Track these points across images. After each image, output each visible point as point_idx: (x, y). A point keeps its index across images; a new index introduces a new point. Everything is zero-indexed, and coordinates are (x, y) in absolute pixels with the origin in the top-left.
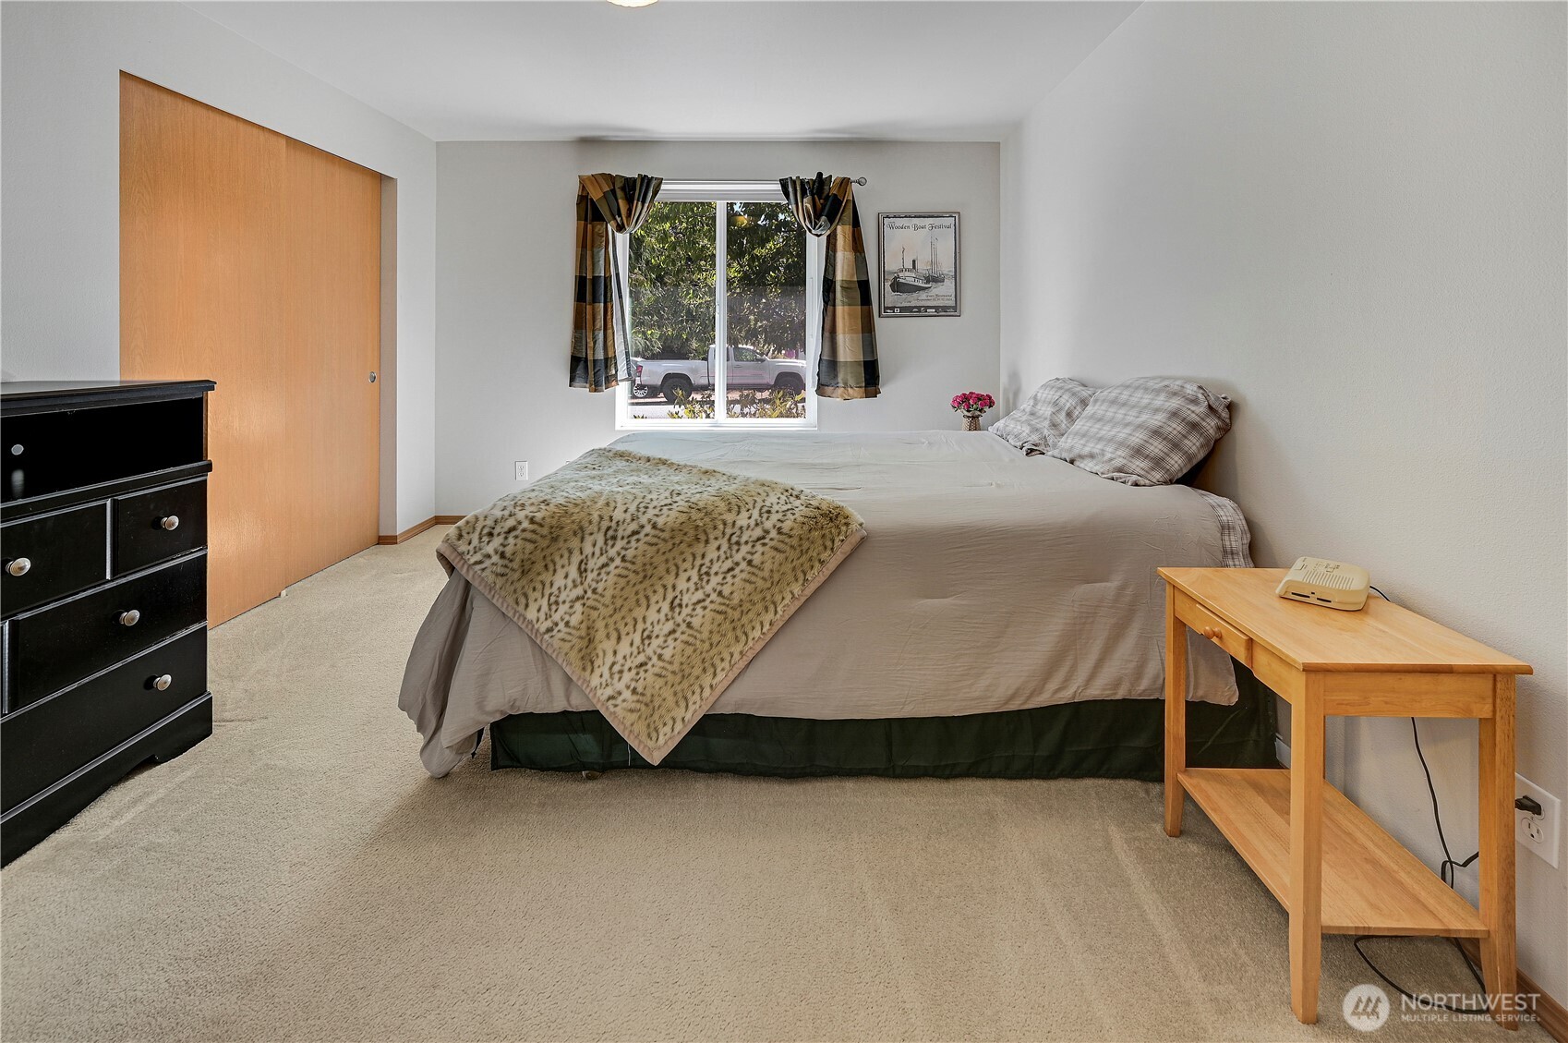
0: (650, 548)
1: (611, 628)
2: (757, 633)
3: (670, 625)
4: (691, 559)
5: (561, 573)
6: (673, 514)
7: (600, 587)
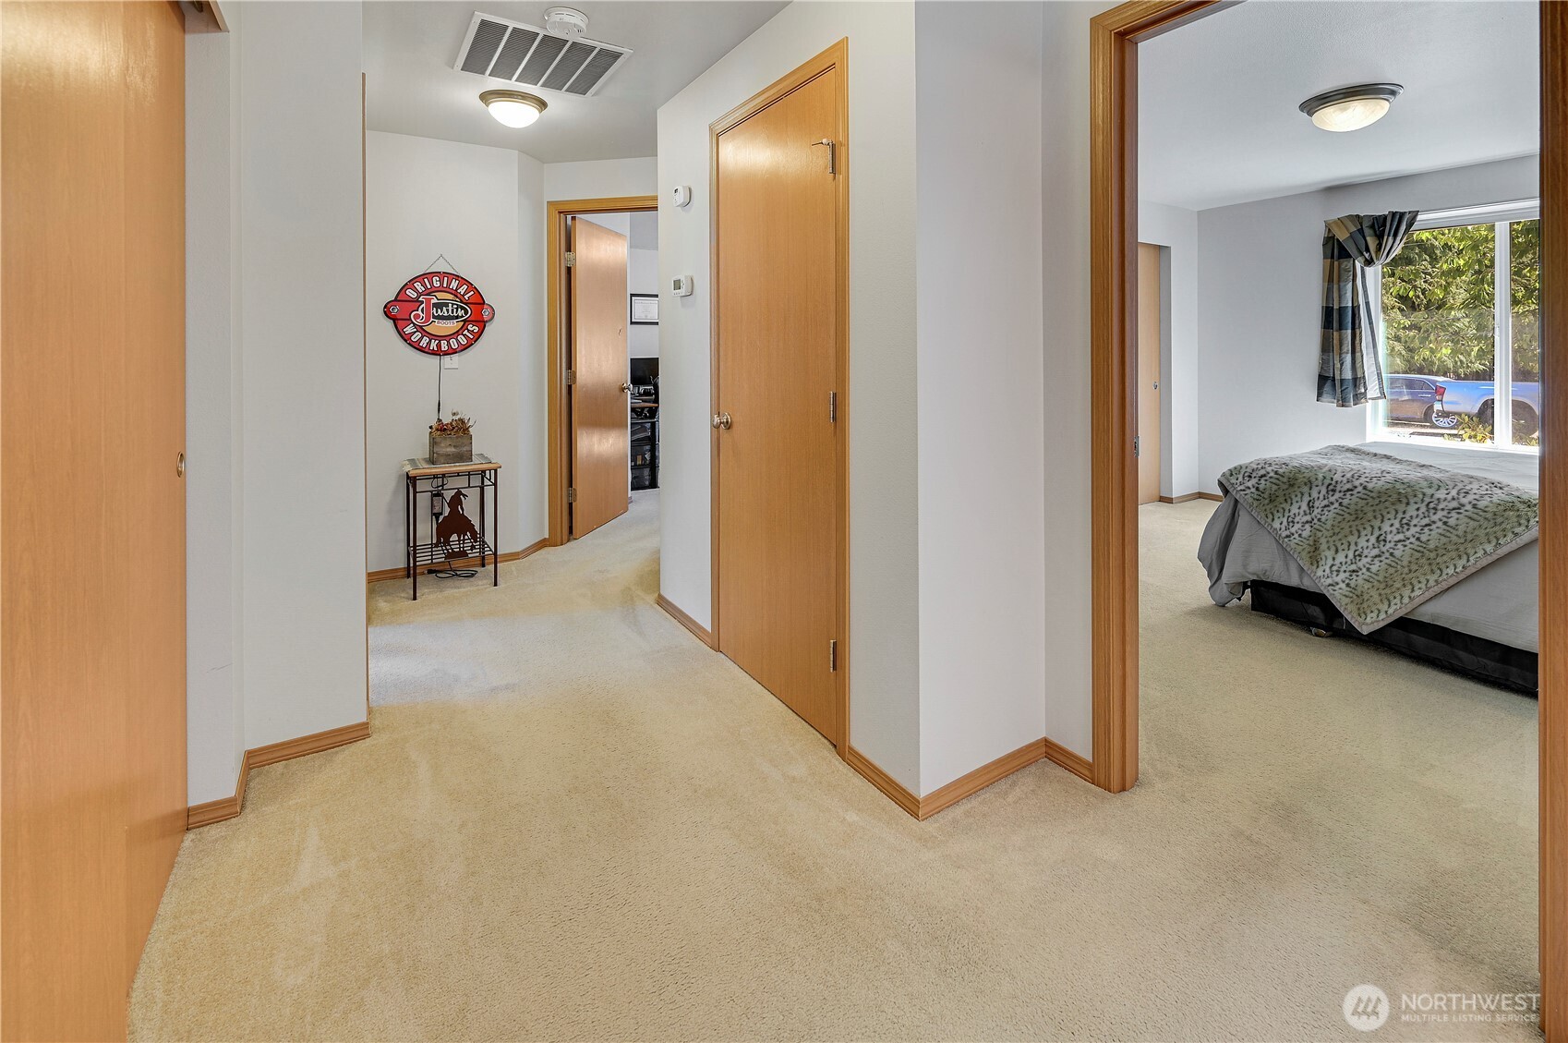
0: (1361, 501)
1: (1331, 544)
2: (1451, 571)
3: (1376, 552)
4: (1394, 512)
5: (1295, 506)
6: (1380, 483)
7: (1323, 518)
